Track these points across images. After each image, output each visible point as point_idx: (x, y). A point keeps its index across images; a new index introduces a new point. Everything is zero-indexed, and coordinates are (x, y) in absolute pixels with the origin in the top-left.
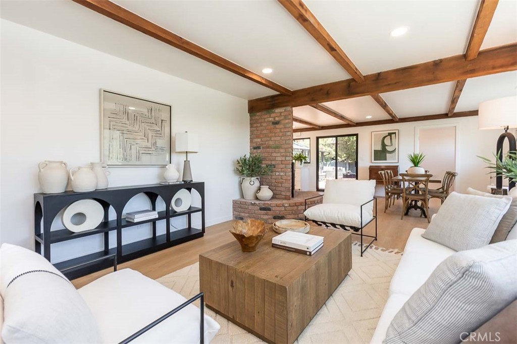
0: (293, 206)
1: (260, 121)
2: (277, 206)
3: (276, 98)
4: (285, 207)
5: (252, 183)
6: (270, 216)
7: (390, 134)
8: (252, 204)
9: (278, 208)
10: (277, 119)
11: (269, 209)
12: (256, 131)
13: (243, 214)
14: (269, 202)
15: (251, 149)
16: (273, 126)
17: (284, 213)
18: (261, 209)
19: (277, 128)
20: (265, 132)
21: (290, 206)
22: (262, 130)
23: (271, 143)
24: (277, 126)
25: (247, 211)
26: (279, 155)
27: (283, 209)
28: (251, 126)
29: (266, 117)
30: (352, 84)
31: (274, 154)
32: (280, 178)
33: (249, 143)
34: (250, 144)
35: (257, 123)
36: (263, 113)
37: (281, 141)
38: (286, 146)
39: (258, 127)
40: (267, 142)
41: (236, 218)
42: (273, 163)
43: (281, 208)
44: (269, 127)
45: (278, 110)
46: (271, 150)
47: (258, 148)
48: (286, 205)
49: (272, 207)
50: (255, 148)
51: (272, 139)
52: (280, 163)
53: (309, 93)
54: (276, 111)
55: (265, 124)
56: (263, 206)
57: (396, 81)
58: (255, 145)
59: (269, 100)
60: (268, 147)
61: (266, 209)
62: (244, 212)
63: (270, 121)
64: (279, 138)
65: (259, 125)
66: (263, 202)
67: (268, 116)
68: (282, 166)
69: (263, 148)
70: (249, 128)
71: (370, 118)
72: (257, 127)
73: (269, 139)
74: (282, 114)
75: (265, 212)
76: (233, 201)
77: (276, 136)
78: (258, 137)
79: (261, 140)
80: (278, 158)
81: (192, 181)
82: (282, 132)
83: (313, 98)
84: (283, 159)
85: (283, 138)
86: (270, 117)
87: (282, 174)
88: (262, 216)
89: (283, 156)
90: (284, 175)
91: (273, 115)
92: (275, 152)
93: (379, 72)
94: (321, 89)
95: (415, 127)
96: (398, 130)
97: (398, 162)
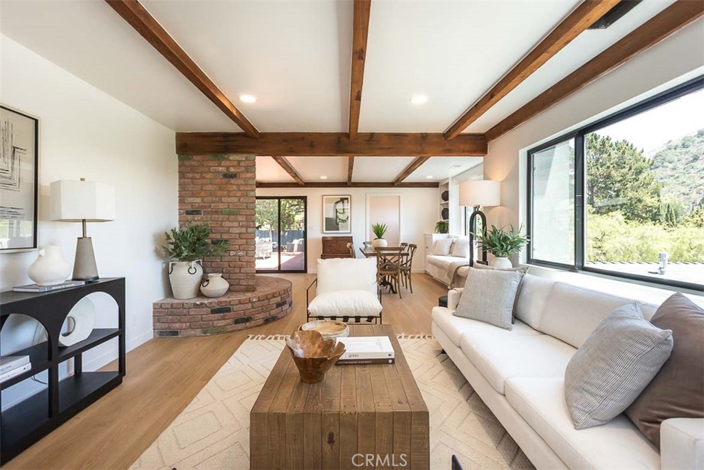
0: (264, 300)
1: (201, 169)
2: (240, 304)
3: (231, 138)
4: (252, 302)
5: (192, 271)
6: (228, 321)
7: (342, 200)
8: (196, 305)
9: (242, 306)
10: (232, 170)
11: (228, 310)
12: (192, 185)
13: (177, 325)
14: (226, 299)
15: (180, 214)
16: (225, 180)
17: (250, 312)
18: (214, 311)
19: (232, 184)
20: (209, 187)
21: (259, 301)
22: (203, 185)
23: (221, 206)
24: (233, 181)
25: (186, 318)
26: (236, 224)
27: (249, 306)
28: (182, 175)
29: (210, 164)
30: (343, 139)
31: (227, 224)
32: (237, 260)
33: (178, 204)
34: (179, 206)
35: (195, 173)
36: (207, 157)
37: (238, 203)
38: (248, 212)
39: (196, 179)
40: (212, 205)
41: (161, 334)
42: (225, 237)
43: (246, 305)
44: (218, 181)
45: (234, 157)
46: (221, 216)
47: (197, 212)
48: (254, 300)
49: (233, 305)
50: (188, 213)
51: (223, 199)
52: (237, 237)
53: (286, 141)
54: (231, 158)
55: (210, 176)
56: (218, 307)
57: (390, 146)
58: (189, 208)
59: (219, 139)
60: (216, 212)
61: (222, 310)
62: (180, 321)
63: (219, 172)
64: (236, 200)
65: (197, 176)
66: (216, 300)
67: (215, 163)
68: (240, 242)
69: (206, 213)
70: (178, 179)
71: (324, 180)
72: (193, 178)
73: (217, 199)
74: (242, 164)
75: (222, 314)
76: (154, 304)
77: (230, 196)
78: (194, 195)
79: (202, 201)
80: (235, 229)
81: (98, 278)
82: (240, 190)
83: (291, 148)
84: (244, 230)
85: (242, 199)
86: (220, 166)
87: (241, 253)
88: (215, 322)
89: (242, 226)
90: (245, 255)
91: (223, 163)
92: (229, 220)
93: (372, 132)
94: (303, 139)
95: (366, 194)
96: (351, 195)
97: (351, 233)
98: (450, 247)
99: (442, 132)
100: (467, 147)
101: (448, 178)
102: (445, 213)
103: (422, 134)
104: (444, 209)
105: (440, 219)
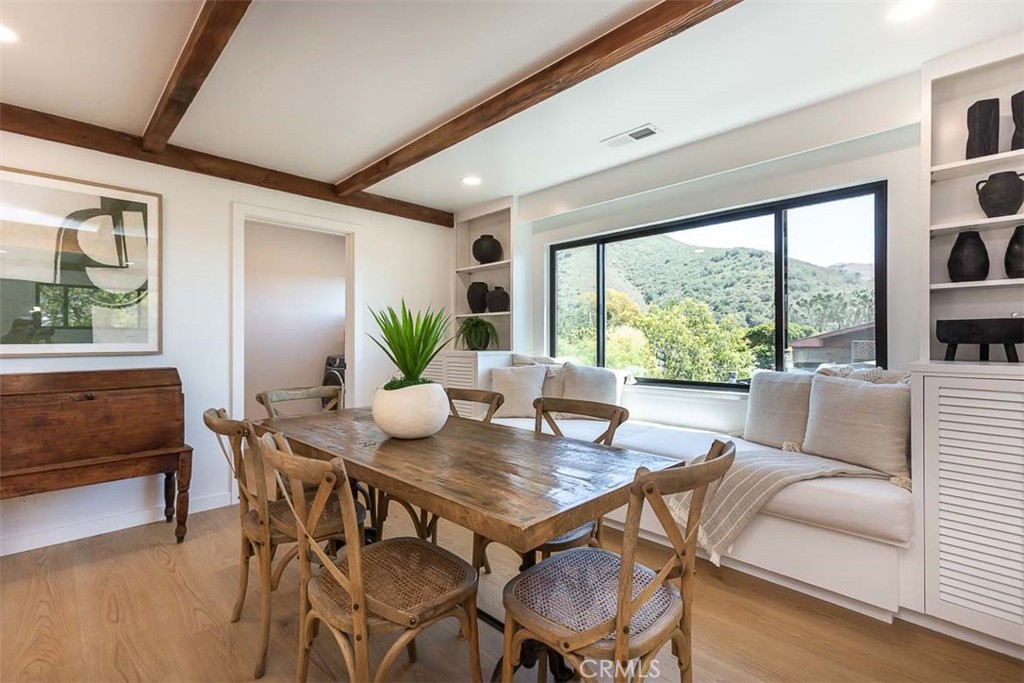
95: (232, 203)
96: (160, 197)
97: (160, 352)
101: (510, 197)
104: (474, 284)
105: (456, 312)
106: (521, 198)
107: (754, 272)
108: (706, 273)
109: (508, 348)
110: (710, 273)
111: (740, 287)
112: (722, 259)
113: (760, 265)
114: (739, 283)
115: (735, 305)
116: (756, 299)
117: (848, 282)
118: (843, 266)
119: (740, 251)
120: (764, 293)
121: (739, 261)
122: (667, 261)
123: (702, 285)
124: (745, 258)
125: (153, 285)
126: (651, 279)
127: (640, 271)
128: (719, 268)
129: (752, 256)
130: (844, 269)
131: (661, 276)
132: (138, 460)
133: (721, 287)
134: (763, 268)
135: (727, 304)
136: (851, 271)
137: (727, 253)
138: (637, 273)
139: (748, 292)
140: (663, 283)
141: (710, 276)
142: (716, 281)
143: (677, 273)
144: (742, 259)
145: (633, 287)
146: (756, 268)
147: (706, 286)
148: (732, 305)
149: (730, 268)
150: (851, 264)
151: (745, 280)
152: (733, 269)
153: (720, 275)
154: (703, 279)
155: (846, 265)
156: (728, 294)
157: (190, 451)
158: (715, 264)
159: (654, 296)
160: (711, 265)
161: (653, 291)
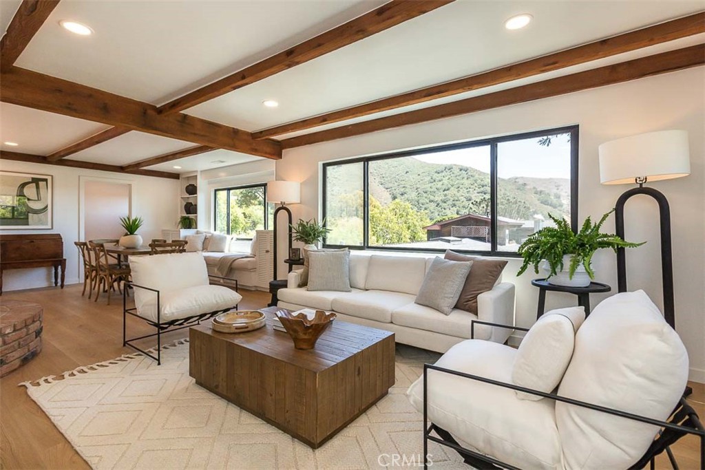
7: (36, 181)
30: (151, 112)
53: (59, 90)
94: (90, 96)
95: (79, 176)
96: (52, 176)
97: (52, 228)
98: (203, 243)
99: (250, 131)
100: (268, 150)
101: (196, 171)
102: (191, 208)
103: (233, 128)
104: (187, 203)
105: (181, 213)
106: (201, 171)
107: (462, 182)
108: (432, 181)
109: (196, 228)
110: (435, 181)
111: (453, 191)
112: (442, 172)
113: (466, 176)
114: (452, 188)
115: (450, 202)
116: (462, 199)
117: (518, 189)
118: (517, 178)
119: (454, 167)
120: (468, 195)
121: (453, 173)
122: (407, 172)
123: (429, 190)
124: (456, 171)
125: (49, 207)
126: (396, 184)
127: (389, 179)
128: (440, 178)
129: (461, 170)
130: (517, 180)
131: (403, 182)
132: (48, 261)
133: (441, 191)
134: (467, 179)
135: (445, 202)
136: (521, 182)
137: (446, 168)
138: (386, 179)
139: (458, 194)
140: (404, 187)
141: (435, 183)
142: (438, 186)
143: (413, 181)
144: (455, 172)
145: (384, 189)
146: (463, 178)
147: (432, 190)
148: (448, 203)
149: (447, 178)
150: (522, 177)
151: (457, 186)
152: (449, 179)
153: (441, 183)
154: (430, 185)
155: (519, 178)
156: (445, 195)
157: (65, 260)
158: (437, 174)
159: (398, 196)
160: (436, 176)
161: (397, 192)
